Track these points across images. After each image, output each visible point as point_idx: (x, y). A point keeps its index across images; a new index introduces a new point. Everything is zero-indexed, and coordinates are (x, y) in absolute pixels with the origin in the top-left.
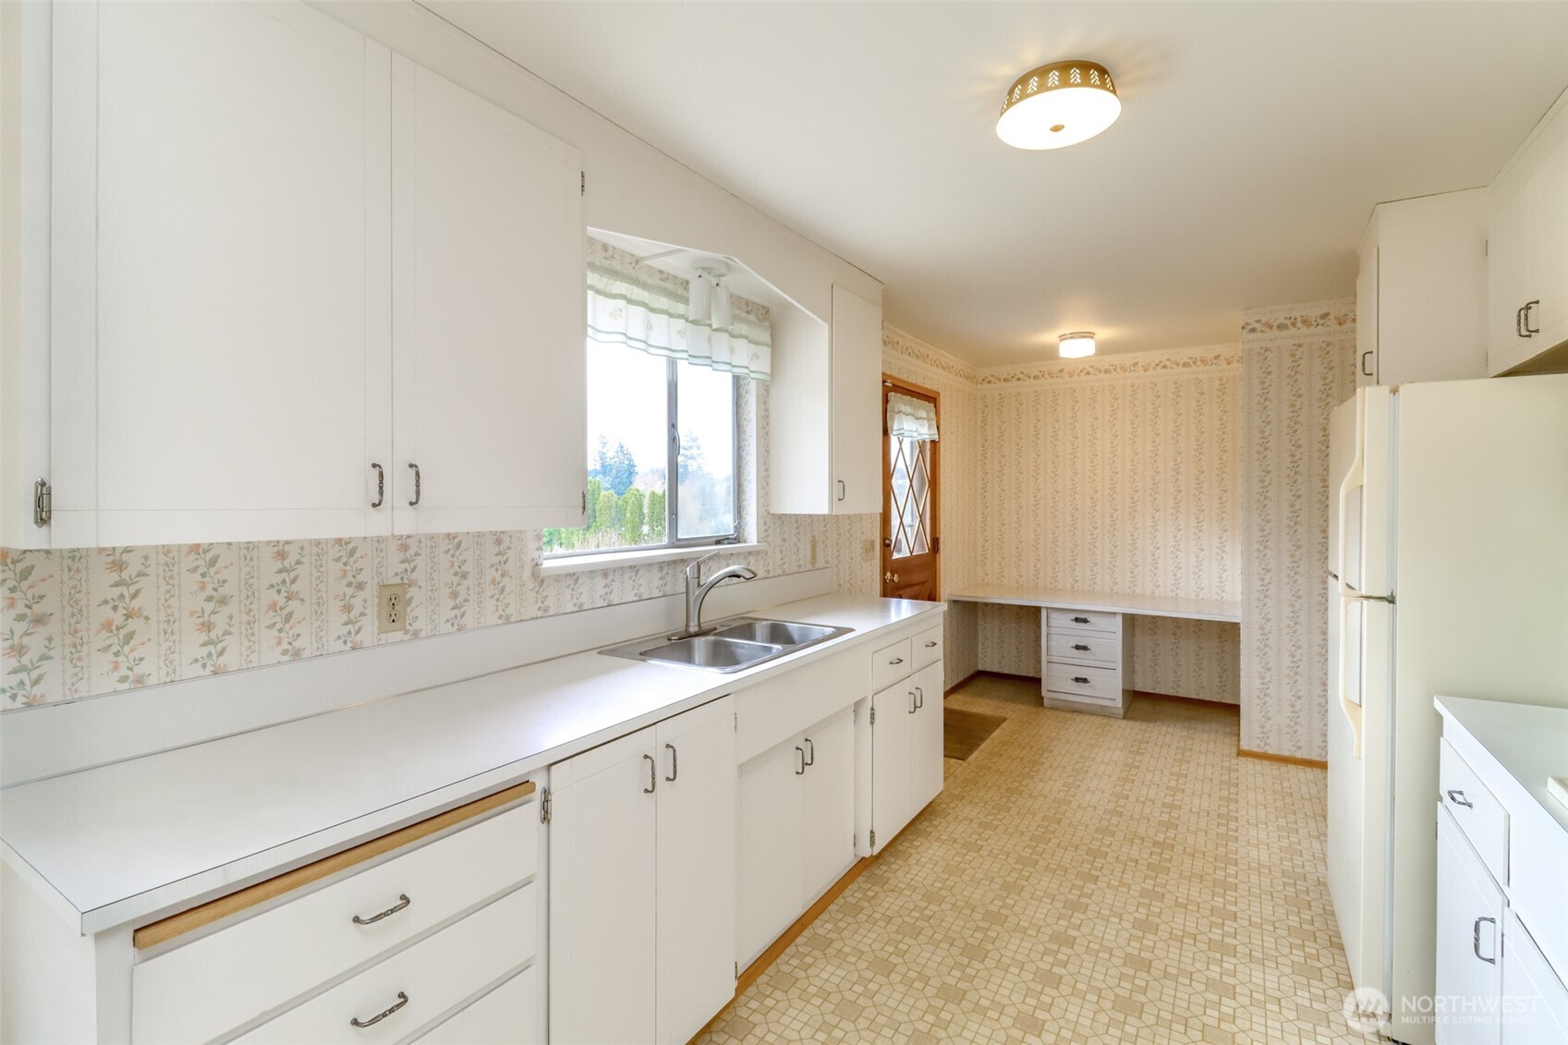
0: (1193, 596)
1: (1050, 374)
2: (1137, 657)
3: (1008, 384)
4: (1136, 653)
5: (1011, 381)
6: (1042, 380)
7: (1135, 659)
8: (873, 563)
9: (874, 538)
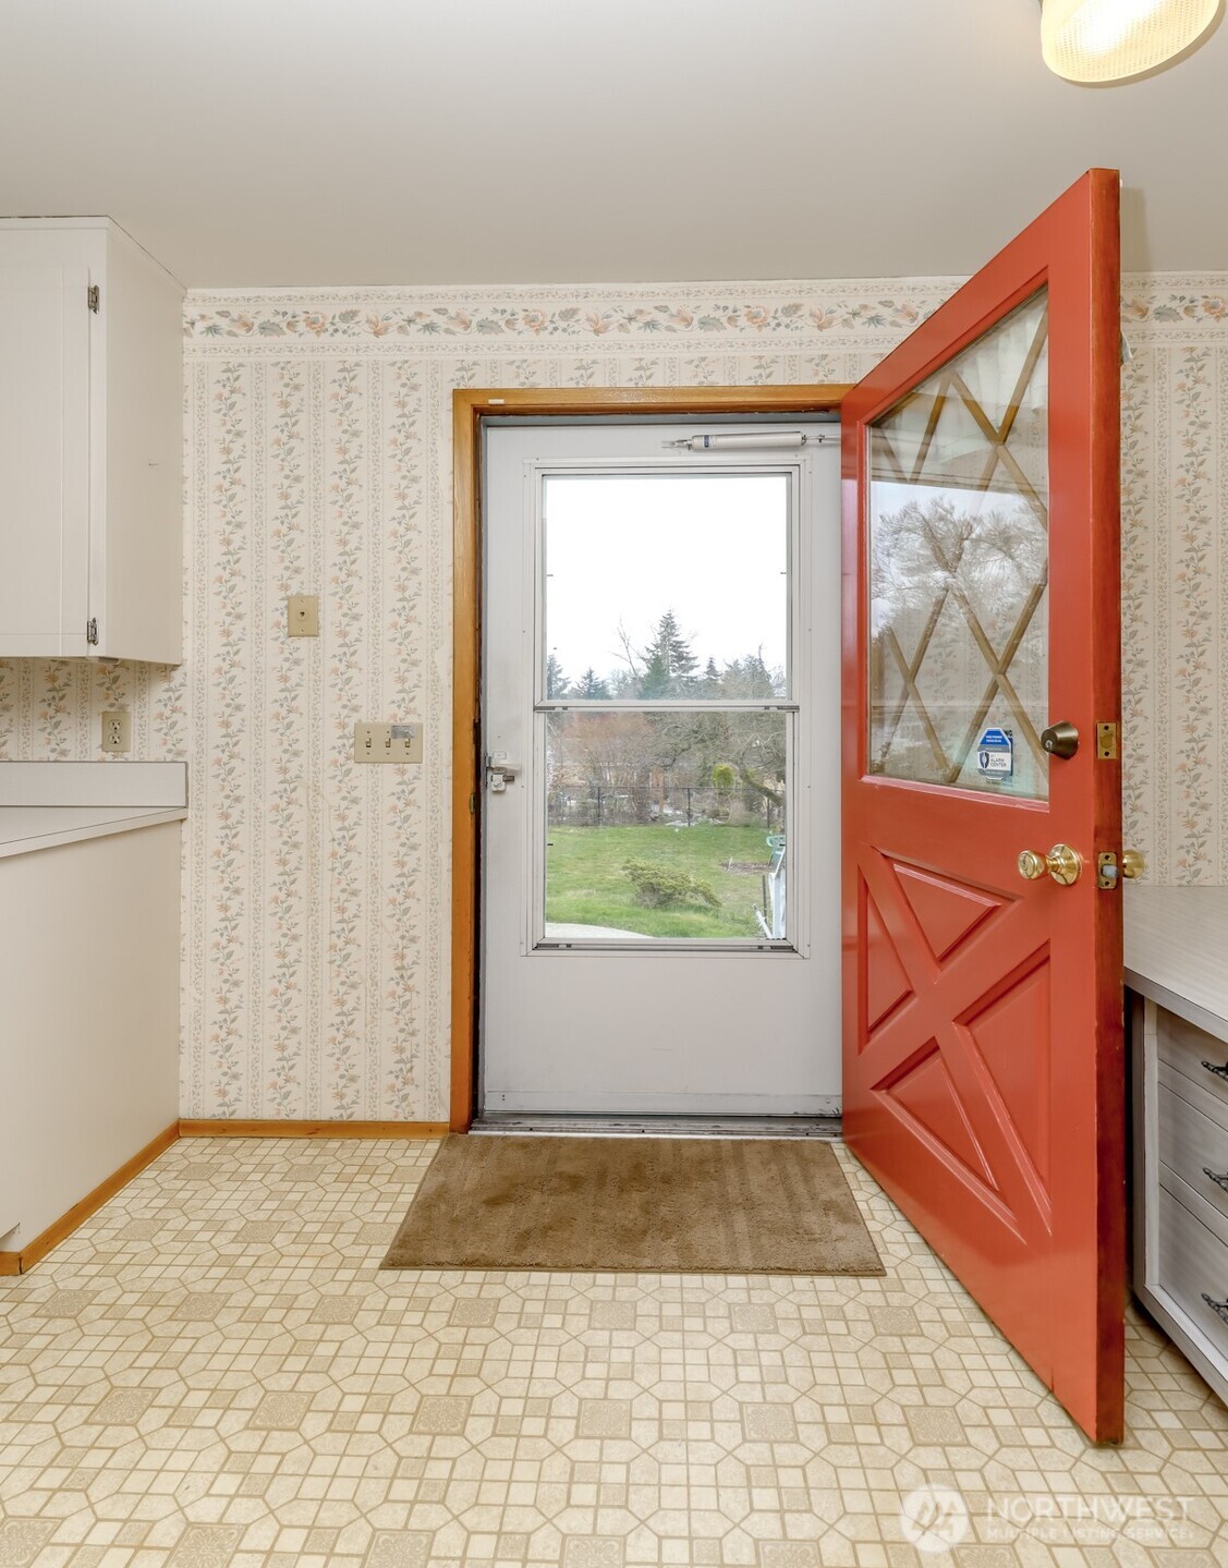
8: (411, 768)
9: (411, 719)
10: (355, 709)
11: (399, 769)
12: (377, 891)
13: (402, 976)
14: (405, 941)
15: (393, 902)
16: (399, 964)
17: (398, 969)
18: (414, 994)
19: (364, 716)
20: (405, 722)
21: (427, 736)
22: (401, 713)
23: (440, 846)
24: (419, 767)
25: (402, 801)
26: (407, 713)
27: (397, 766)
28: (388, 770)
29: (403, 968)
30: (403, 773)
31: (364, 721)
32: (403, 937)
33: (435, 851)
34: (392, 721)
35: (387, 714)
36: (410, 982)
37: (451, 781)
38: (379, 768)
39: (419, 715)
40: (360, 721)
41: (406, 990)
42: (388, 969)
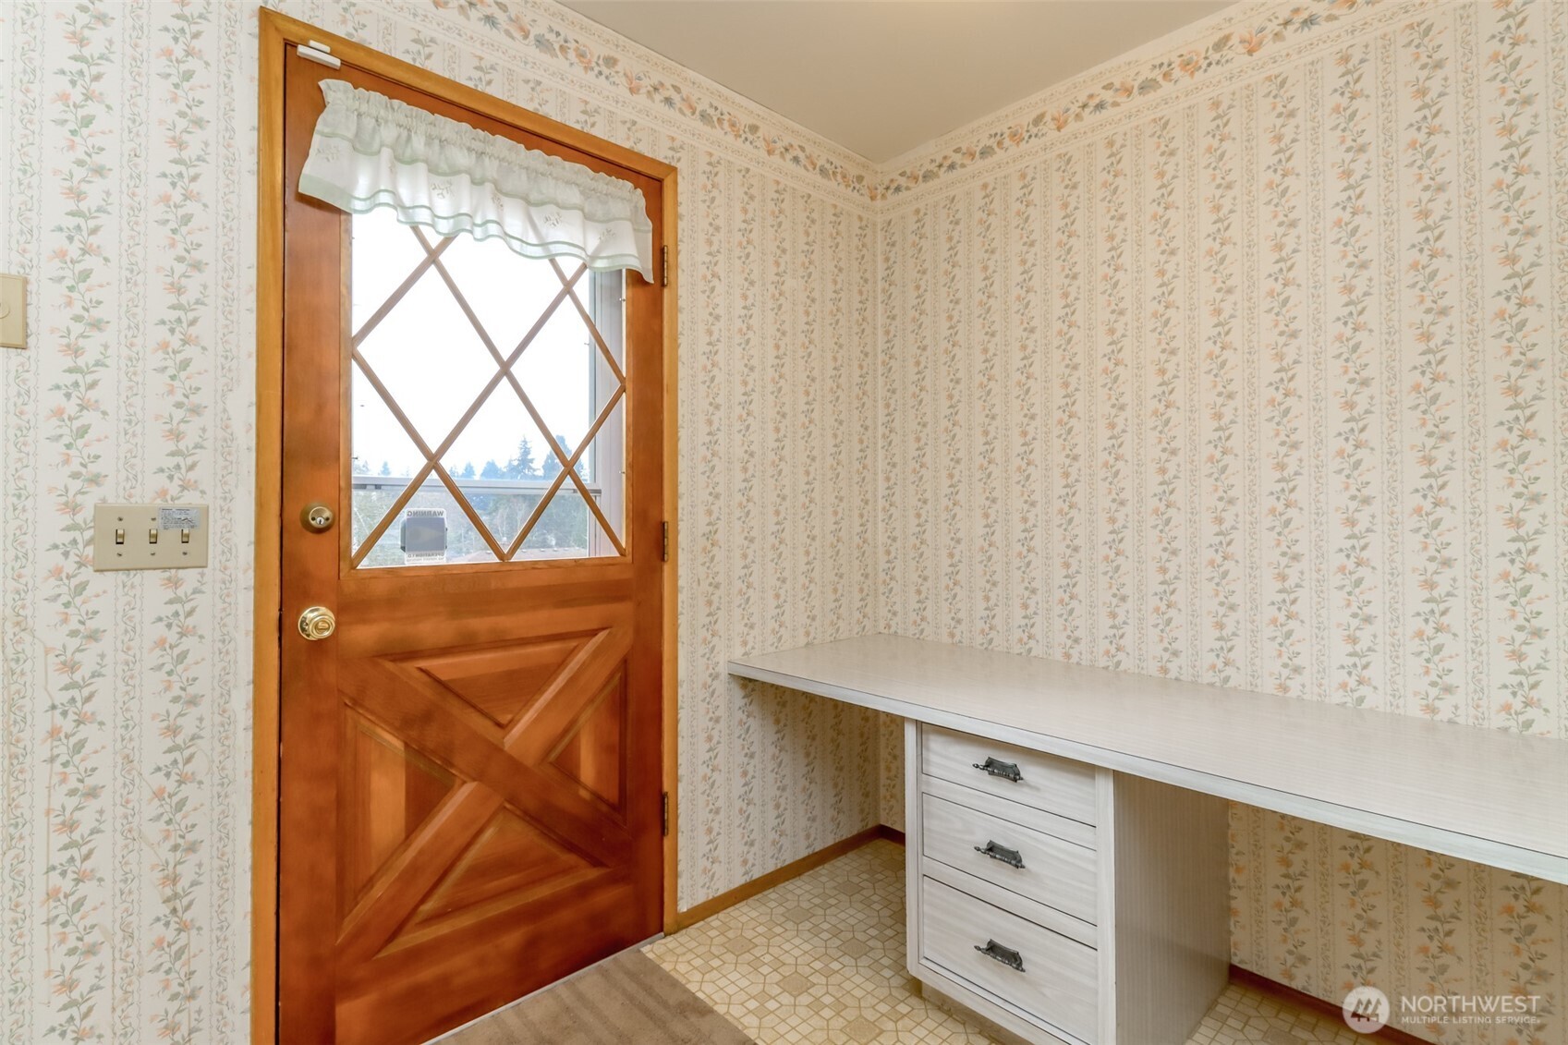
0: (1414, 709)
1: (1013, 135)
2: (1238, 870)
3: (932, 184)
4: (1233, 857)
5: (936, 175)
6: (1000, 155)
7: (1232, 873)
8: (190, 577)
9: (190, 499)
10: (95, 480)
11: (169, 579)
12: (132, 782)
13: (174, 911)
14: (178, 854)
15: (159, 794)
16: (168, 891)
17: (167, 901)
18: (194, 932)
19: (110, 493)
20: (180, 503)
21: (215, 526)
22: (174, 489)
23: (234, 693)
24: (202, 575)
25: (175, 629)
26: (183, 488)
27: (167, 574)
28: (152, 582)
29: (176, 896)
30: (176, 583)
31: (111, 500)
32: (175, 848)
33: (226, 703)
34: (159, 501)
35: (148, 492)
36: (188, 916)
37: (252, 594)
38: (137, 578)
39: (203, 492)
40: (104, 500)
41: (180, 931)
42: (152, 903)
